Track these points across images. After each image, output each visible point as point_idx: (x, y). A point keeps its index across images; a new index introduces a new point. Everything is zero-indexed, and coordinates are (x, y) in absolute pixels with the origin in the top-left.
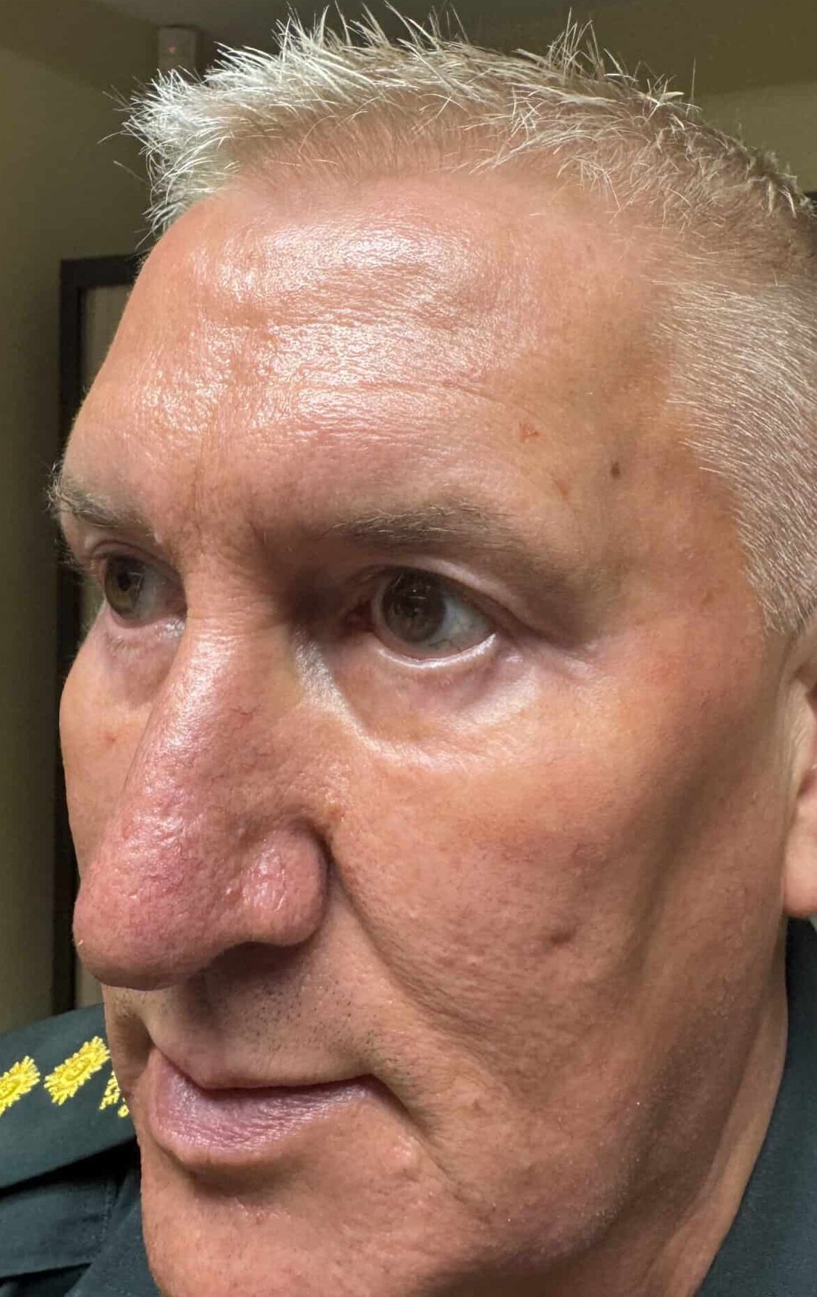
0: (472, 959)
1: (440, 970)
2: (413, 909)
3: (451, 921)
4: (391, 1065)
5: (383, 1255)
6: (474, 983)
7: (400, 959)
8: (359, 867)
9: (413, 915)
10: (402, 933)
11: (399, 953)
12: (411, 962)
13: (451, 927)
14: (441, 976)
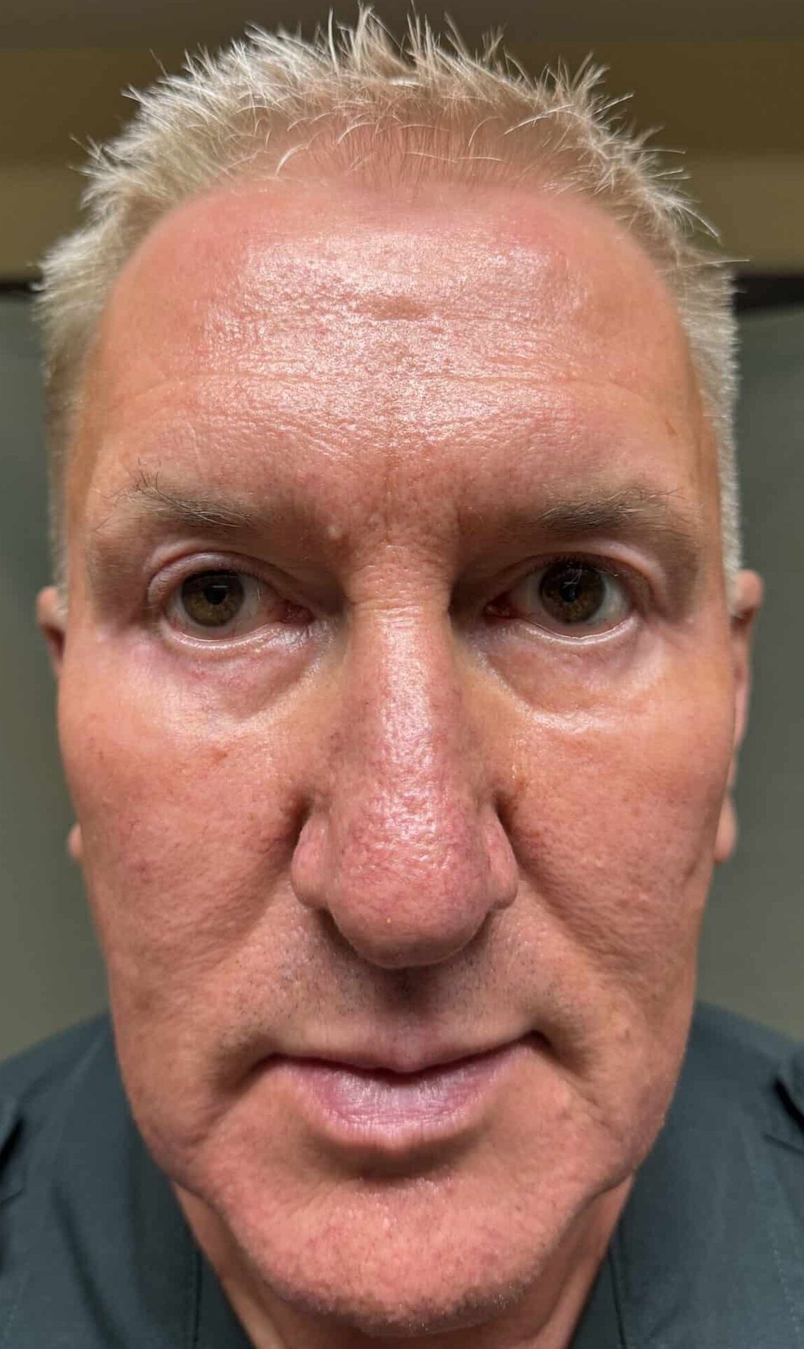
0: (643, 897)
1: (615, 913)
2: (599, 858)
3: (629, 864)
4: (568, 1011)
5: (551, 1192)
6: (641, 919)
7: (582, 909)
8: (546, 830)
9: (599, 864)
10: (588, 884)
11: (582, 904)
12: (592, 910)
13: (630, 870)
14: (617, 919)
